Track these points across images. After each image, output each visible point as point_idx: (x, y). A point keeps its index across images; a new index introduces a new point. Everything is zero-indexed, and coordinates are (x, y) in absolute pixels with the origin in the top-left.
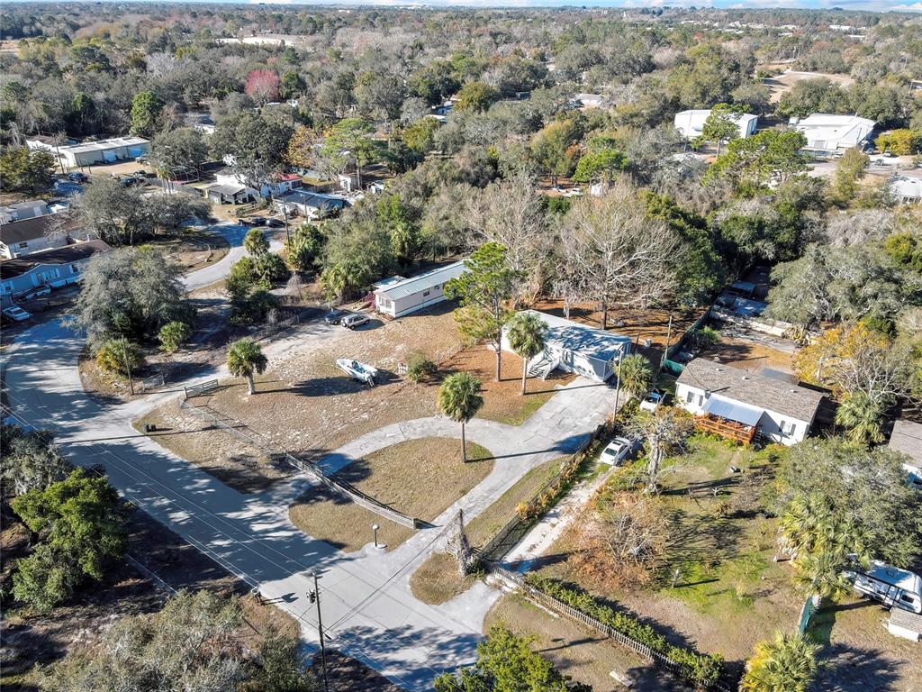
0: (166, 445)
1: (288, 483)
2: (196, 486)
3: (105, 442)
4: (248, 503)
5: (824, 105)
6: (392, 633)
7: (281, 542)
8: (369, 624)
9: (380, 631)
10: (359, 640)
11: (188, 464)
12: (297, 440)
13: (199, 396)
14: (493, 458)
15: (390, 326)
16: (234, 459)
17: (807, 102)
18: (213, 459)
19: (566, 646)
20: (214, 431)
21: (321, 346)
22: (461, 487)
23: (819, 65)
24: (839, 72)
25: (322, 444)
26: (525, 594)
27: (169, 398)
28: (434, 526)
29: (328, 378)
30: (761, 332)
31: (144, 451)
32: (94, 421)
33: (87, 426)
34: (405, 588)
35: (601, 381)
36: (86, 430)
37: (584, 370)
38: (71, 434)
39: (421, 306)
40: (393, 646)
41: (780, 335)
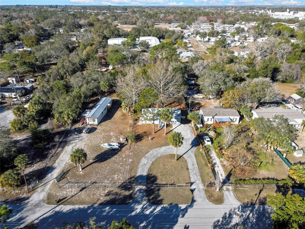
0: (73, 204)
1: (136, 193)
2: (107, 211)
3: (44, 216)
4: (133, 206)
5: (142, 34)
6: (224, 218)
7: (161, 212)
8: (216, 219)
9: (221, 220)
10: (220, 225)
11: (92, 206)
12: (120, 178)
13: (61, 180)
14: (181, 156)
15: (99, 127)
16: (107, 195)
17: (137, 33)
18: (99, 199)
19: (259, 195)
20: (85, 190)
21: (84, 143)
22: (185, 168)
23: (127, 23)
24: (133, 24)
25: (130, 175)
26: (236, 188)
27: (48, 187)
28: (194, 182)
29: (102, 153)
30: (197, 98)
31: (67, 211)
32: (25, 211)
33: (25, 215)
34: (210, 204)
35: (180, 123)
36: (27, 217)
37: (174, 122)
38: (21, 222)
39: (102, 118)
40: (229, 221)
41: (202, 97)
